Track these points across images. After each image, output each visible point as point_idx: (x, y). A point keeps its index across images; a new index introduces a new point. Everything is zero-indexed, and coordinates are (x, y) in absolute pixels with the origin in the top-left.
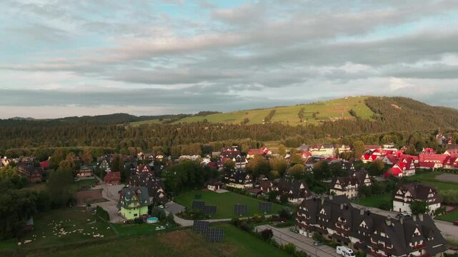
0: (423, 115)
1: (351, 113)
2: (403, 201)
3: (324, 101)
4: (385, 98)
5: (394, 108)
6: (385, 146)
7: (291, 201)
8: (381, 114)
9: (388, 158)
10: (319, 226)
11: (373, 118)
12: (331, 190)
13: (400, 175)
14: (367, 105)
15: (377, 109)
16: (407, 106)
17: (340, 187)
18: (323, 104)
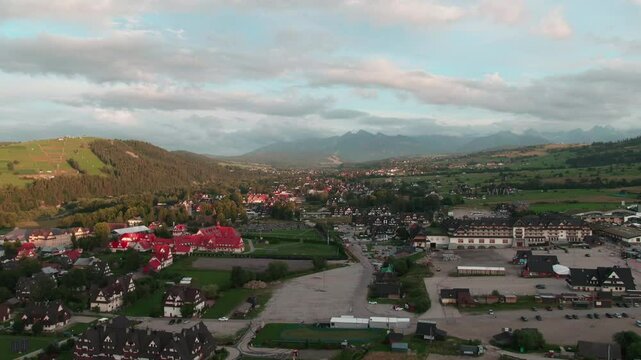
0: (165, 168)
1: (71, 163)
2: (173, 306)
3: (24, 141)
4: (118, 142)
5: (129, 156)
6: (130, 221)
7: (47, 328)
8: (114, 165)
9: (142, 244)
10: (103, 355)
11: (103, 170)
12: (93, 305)
13: (159, 267)
14: (93, 151)
15: (108, 158)
16: (146, 154)
17: (103, 299)
18: (24, 148)
